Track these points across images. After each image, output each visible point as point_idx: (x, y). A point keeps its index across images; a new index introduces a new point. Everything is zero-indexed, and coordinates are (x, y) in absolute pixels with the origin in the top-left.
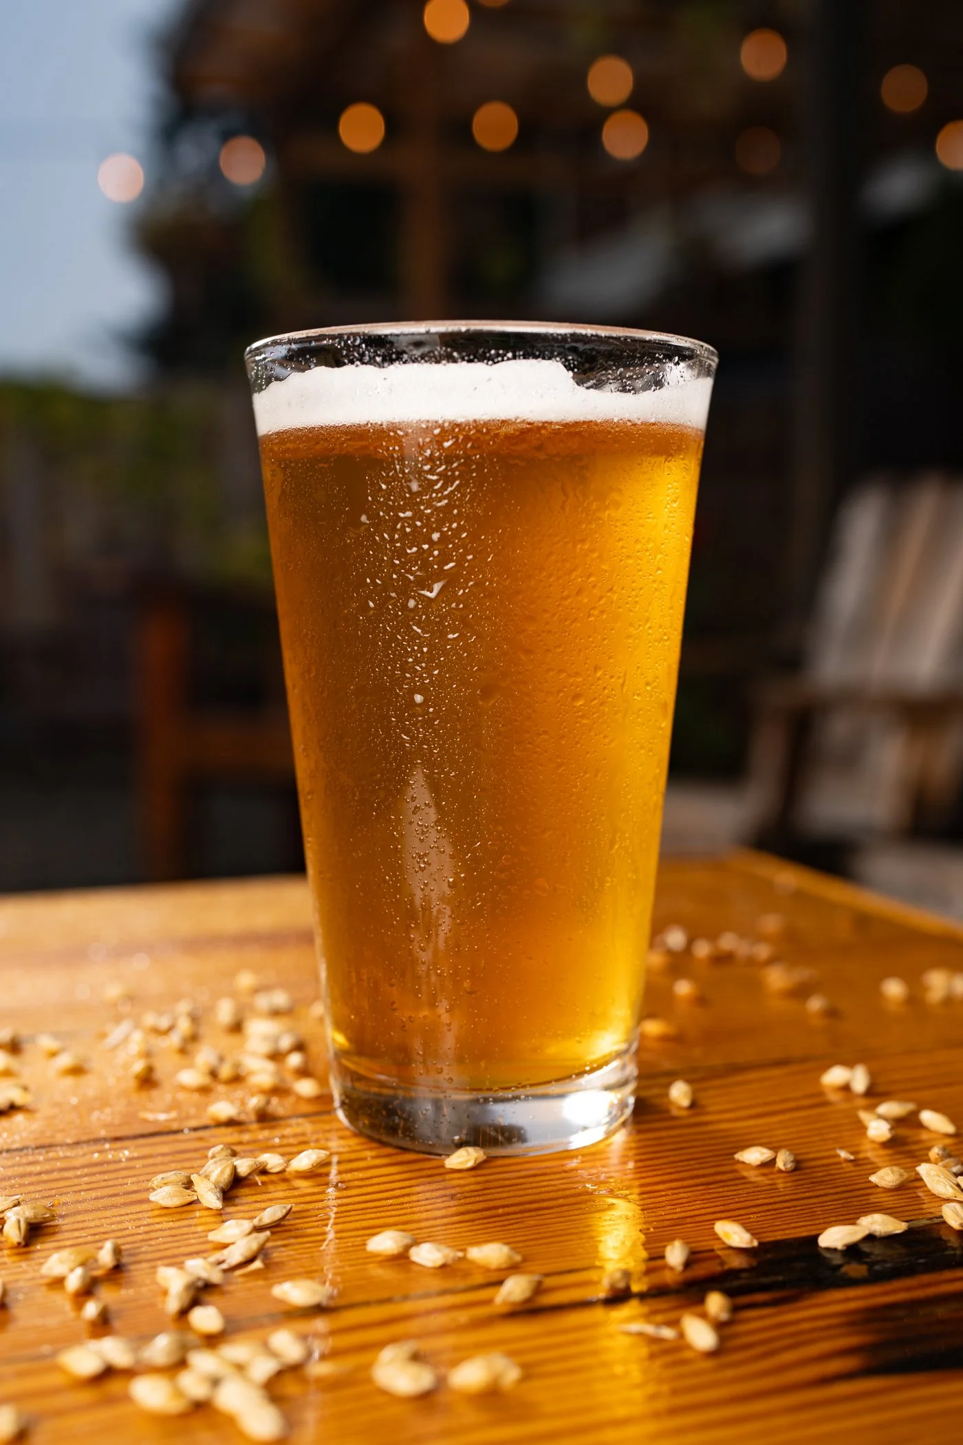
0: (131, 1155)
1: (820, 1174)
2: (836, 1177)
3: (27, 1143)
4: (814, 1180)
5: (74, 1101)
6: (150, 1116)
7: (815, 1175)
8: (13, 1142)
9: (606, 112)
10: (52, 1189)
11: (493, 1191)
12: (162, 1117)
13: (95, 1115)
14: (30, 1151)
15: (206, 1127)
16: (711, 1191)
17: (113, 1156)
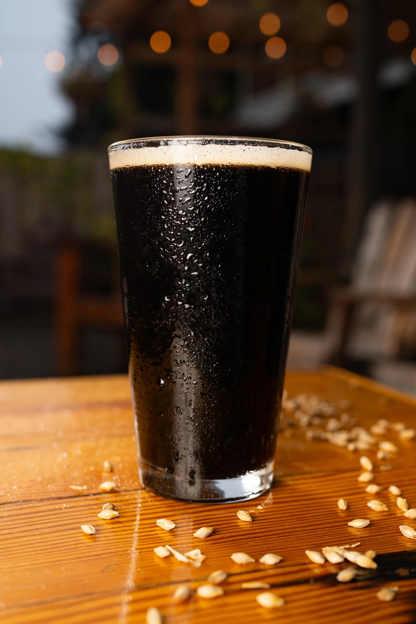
0: (66, 506)
1: (382, 524)
2: (390, 525)
3: (19, 499)
4: (380, 527)
5: (40, 479)
6: (74, 487)
7: (379, 524)
8: (13, 498)
9: (266, 38)
10: (32, 522)
11: (233, 528)
12: (80, 488)
13: (49, 487)
14: (20, 503)
15: (100, 494)
16: (333, 531)
17: (58, 506)
